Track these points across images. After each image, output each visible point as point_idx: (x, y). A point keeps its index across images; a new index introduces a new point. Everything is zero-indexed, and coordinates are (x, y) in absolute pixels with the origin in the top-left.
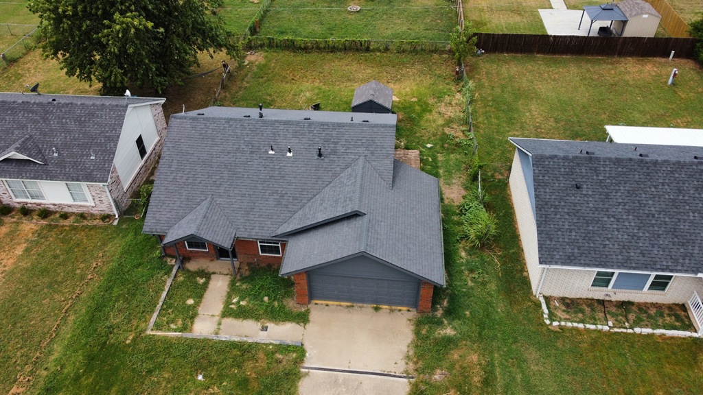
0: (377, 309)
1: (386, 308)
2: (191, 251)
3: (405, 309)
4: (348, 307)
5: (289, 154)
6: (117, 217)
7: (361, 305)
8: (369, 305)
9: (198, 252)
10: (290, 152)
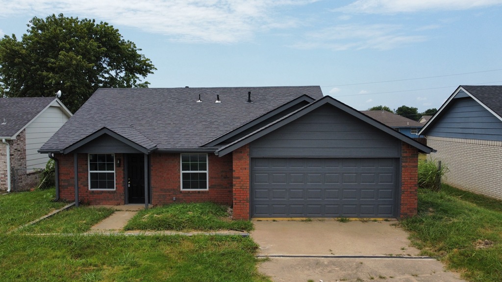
0: (342, 221)
1: (356, 220)
2: (93, 191)
3: (381, 219)
4: (303, 221)
5: (217, 102)
6: (9, 190)
7: (320, 219)
8: (332, 219)
9: (103, 191)
10: (218, 99)
